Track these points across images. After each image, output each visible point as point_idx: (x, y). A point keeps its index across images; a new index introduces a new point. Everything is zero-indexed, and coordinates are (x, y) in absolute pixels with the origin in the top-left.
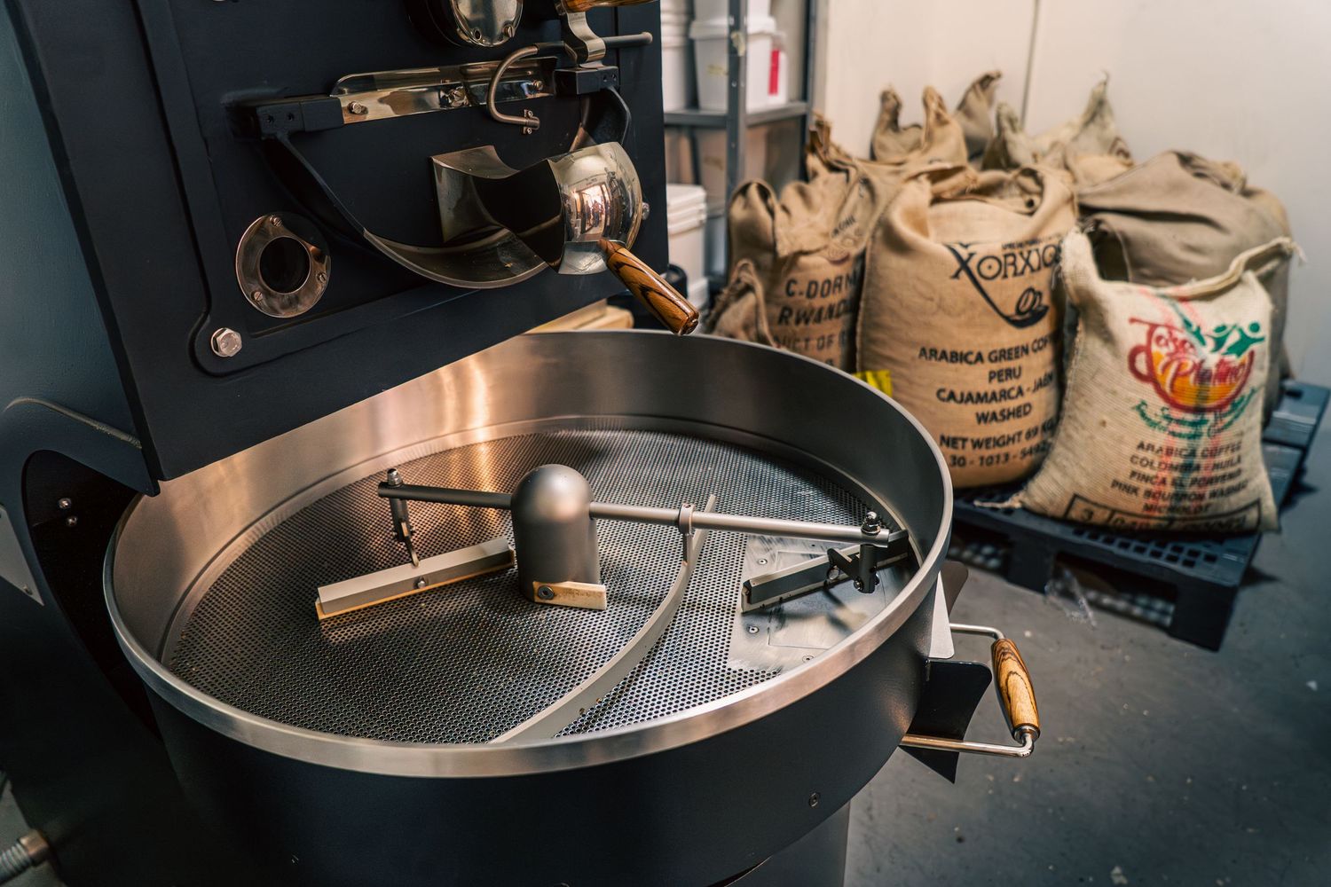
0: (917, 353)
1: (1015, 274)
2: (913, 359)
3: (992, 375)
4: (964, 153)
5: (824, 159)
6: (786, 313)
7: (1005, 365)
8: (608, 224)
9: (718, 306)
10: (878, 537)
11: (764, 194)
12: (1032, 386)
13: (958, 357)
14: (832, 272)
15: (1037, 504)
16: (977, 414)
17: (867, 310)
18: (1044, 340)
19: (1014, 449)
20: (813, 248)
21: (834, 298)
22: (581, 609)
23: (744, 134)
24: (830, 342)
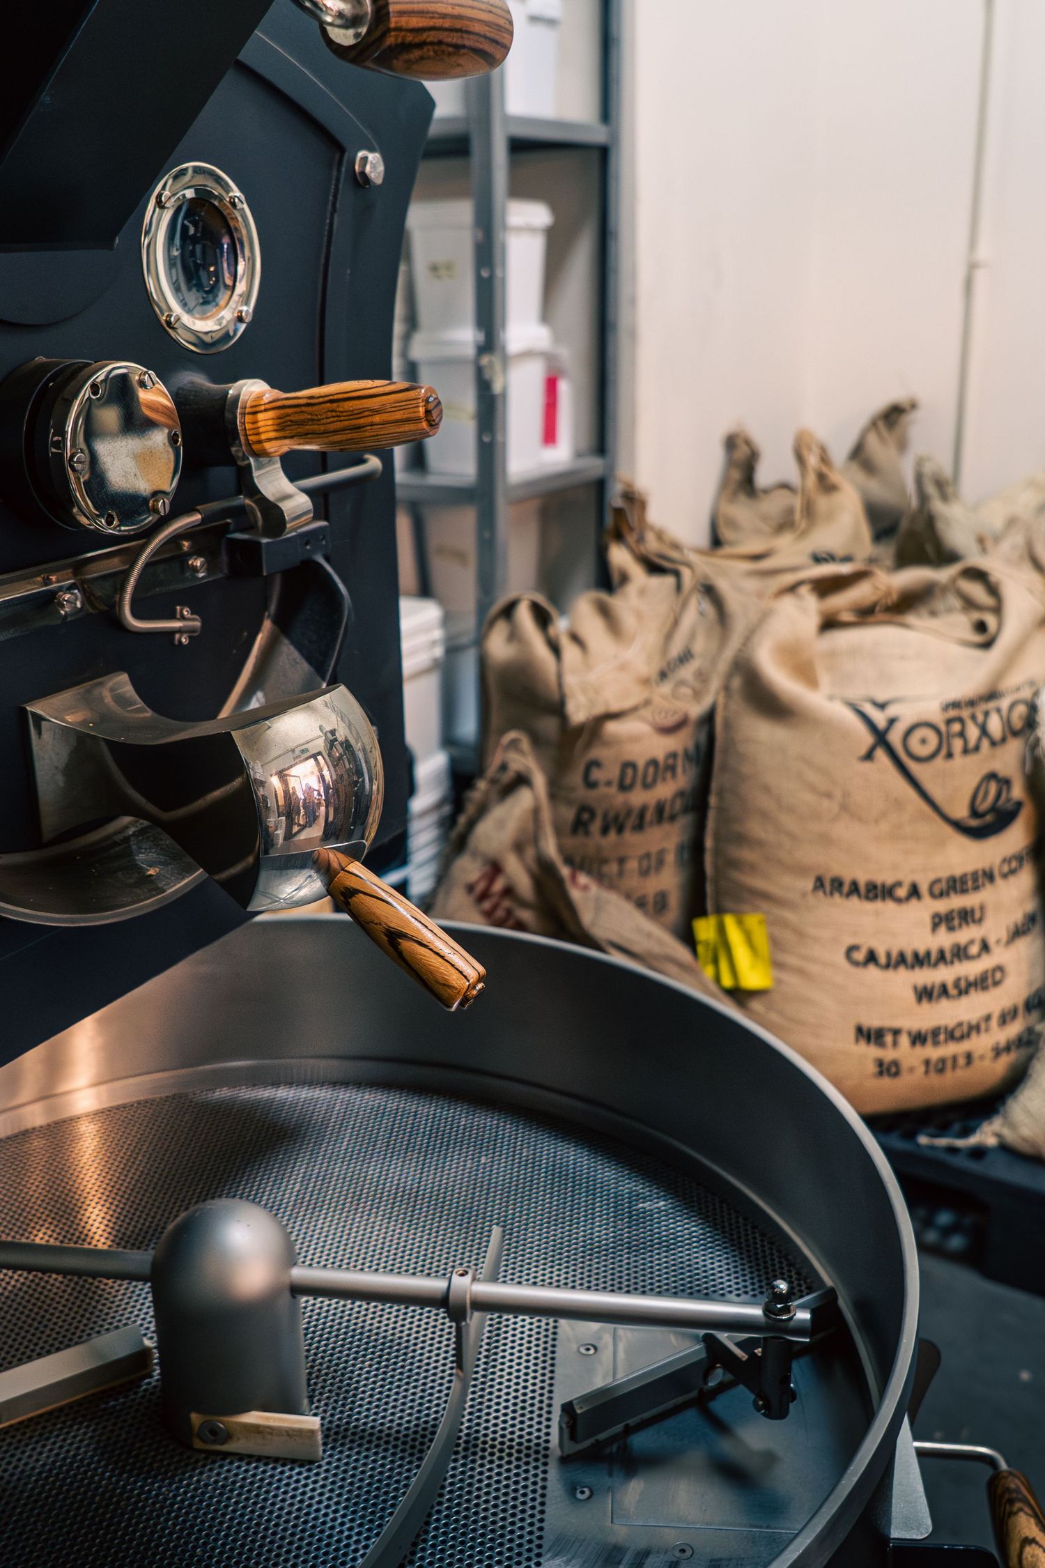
0: (809, 884)
1: (966, 751)
2: (804, 895)
3: (937, 920)
4: (866, 533)
5: (636, 551)
6: (586, 816)
7: (957, 902)
8: (331, 819)
9: (470, 809)
10: (792, 1324)
11: (542, 618)
12: (1004, 935)
13: (878, 892)
14: (660, 747)
15: (1024, 1140)
16: (915, 988)
17: (721, 810)
18: (1019, 858)
19: (981, 1044)
20: (627, 704)
21: (665, 790)
22: (276, 1460)
23: (504, 513)
24: (661, 863)
